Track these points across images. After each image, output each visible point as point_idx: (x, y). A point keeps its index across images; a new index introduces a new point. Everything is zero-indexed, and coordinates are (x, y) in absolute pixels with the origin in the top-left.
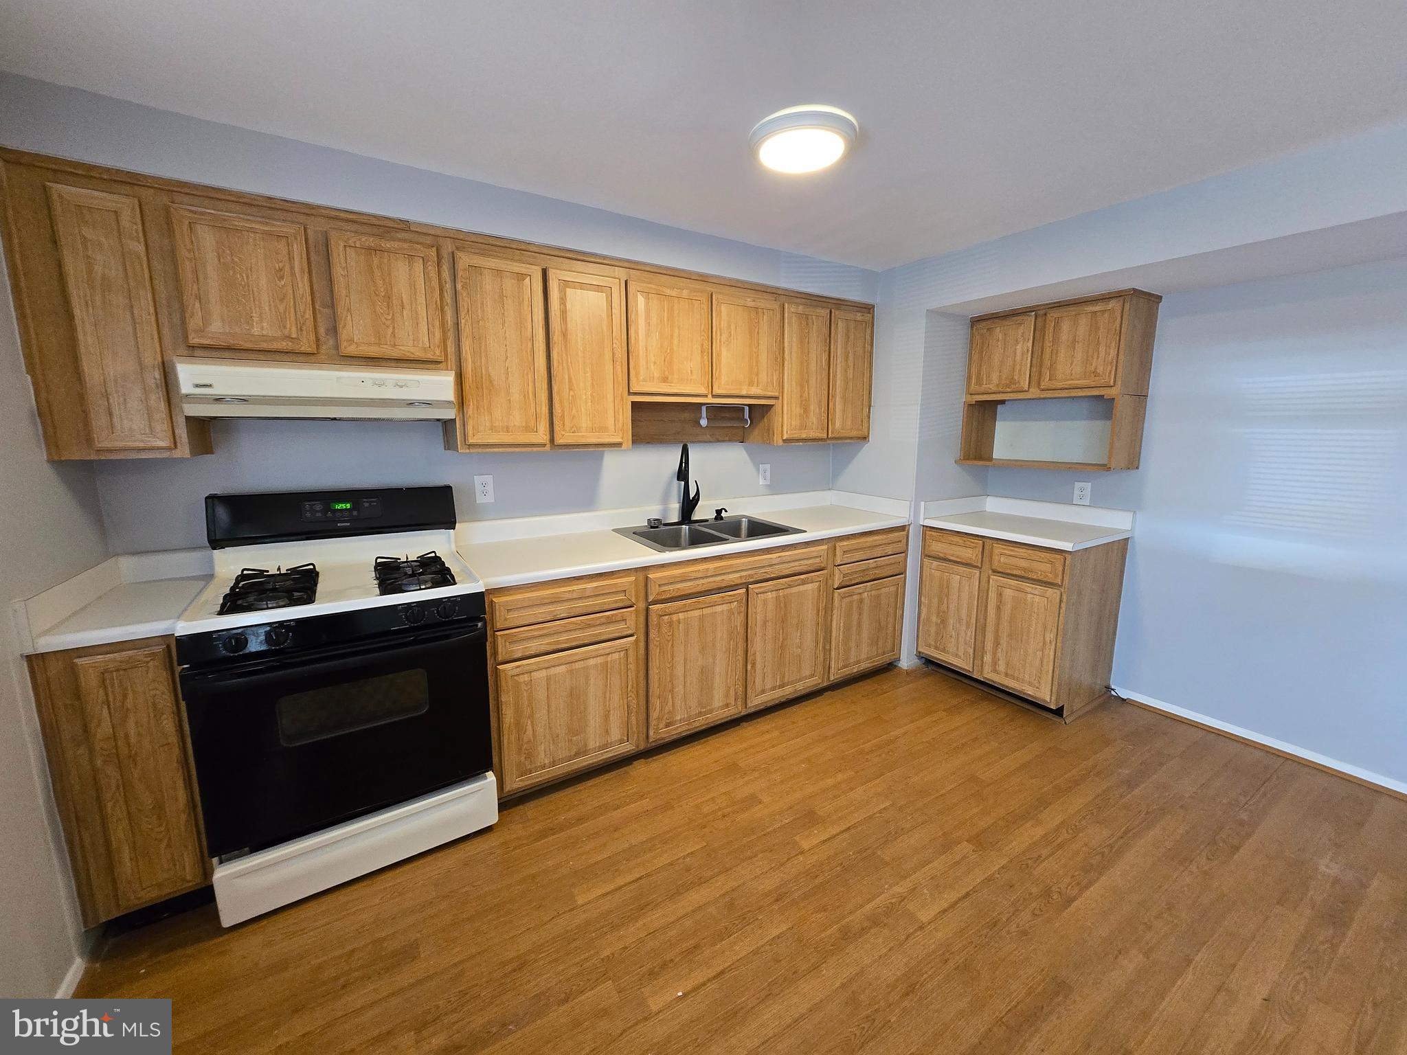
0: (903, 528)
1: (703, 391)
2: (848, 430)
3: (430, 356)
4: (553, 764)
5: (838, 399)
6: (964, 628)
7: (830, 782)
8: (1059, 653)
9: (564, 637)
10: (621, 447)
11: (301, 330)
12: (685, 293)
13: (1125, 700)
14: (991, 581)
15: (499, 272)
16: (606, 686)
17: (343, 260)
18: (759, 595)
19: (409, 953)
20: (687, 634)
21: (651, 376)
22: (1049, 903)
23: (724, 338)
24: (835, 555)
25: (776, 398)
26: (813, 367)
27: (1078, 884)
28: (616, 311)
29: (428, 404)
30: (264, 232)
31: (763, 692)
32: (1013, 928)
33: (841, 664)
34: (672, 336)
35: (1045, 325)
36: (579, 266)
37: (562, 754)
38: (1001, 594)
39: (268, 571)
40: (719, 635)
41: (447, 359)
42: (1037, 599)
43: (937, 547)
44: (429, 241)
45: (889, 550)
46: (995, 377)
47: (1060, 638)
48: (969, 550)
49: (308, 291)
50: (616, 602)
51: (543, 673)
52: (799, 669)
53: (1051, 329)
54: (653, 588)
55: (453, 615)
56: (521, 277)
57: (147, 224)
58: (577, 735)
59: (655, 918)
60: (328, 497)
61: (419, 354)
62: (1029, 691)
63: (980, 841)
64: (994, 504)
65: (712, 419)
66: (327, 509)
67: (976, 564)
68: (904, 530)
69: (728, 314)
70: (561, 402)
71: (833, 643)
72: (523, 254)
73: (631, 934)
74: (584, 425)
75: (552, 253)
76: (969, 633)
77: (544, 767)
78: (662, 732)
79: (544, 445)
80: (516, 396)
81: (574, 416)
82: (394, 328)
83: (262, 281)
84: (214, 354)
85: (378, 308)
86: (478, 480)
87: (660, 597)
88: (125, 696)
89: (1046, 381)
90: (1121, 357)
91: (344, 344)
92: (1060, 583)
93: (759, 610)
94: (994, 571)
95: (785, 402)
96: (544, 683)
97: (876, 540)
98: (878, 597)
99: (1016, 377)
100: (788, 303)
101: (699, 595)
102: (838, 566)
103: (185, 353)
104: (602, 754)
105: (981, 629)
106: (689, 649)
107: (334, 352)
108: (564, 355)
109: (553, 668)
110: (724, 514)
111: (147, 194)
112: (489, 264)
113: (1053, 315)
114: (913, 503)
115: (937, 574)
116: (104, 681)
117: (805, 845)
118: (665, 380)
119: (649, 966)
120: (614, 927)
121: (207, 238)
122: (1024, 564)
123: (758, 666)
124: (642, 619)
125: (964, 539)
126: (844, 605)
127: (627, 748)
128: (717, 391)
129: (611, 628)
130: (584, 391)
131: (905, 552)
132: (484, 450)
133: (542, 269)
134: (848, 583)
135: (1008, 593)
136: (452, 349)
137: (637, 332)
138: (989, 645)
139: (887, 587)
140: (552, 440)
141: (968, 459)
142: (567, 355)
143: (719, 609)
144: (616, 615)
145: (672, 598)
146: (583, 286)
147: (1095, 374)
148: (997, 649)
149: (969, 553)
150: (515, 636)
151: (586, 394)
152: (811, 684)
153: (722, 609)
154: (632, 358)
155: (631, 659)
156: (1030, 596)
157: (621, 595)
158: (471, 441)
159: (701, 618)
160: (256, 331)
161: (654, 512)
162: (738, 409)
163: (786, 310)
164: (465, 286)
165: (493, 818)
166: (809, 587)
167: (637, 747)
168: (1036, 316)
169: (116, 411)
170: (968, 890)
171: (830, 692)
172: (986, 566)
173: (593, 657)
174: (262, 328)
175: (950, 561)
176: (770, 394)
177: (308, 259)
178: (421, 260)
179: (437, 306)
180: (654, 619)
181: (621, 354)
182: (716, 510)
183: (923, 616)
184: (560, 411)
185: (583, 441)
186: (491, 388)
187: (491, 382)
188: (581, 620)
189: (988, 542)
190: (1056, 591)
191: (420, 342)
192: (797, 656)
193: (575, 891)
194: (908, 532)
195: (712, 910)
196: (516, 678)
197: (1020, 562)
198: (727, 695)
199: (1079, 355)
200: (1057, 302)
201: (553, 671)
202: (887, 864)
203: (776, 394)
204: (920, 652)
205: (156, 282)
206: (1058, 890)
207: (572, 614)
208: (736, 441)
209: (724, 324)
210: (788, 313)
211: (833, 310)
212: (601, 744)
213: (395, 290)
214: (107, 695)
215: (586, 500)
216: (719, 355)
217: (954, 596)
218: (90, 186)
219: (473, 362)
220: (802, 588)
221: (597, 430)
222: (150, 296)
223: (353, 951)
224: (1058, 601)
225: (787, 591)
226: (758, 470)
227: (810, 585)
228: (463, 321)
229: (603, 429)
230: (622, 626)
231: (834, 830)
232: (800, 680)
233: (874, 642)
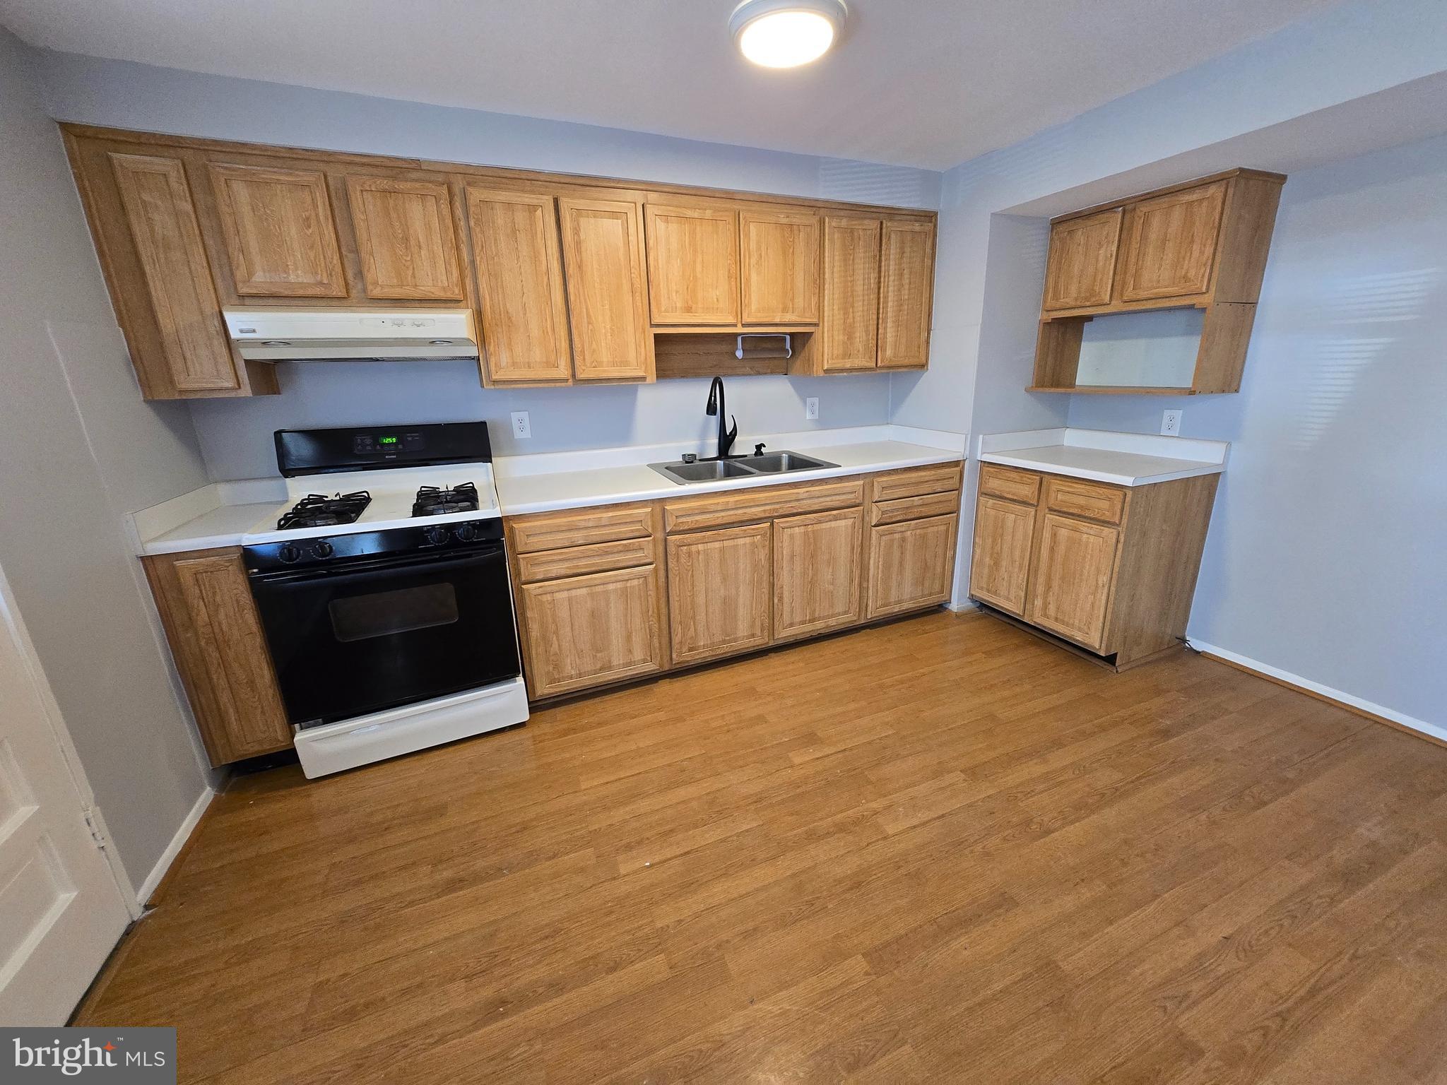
0: (956, 463)
1: (731, 320)
2: (901, 357)
3: (449, 295)
4: (580, 675)
5: (890, 325)
6: (1016, 570)
7: (839, 709)
8: (1112, 598)
9: (583, 562)
10: (645, 381)
11: (331, 274)
12: (708, 213)
13: (1200, 652)
14: (1046, 519)
15: (509, 206)
16: (627, 609)
17: (361, 206)
18: (786, 530)
19: (441, 810)
20: (707, 564)
21: (674, 305)
22: (1025, 832)
23: (753, 261)
24: (873, 491)
25: (816, 325)
26: (859, 288)
27: (1064, 819)
28: (632, 238)
29: (448, 342)
30: (289, 183)
31: (791, 625)
32: (979, 848)
33: (879, 603)
34: (695, 262)
35: (1132, 223)
36: (594, 192)
37: (588, 667)
38: (1055, 535)
39: (327, 497)
40: (742, 567)
41: (467, 298)
42: (1092, 539)
43: (994, 484)
44: (440, 178)
45: (938, 487)
46: (1073, 289)
47: (1114, 582)
48: (1027, 487)
49: (333, 236)
50: (632, 531)
51: (565, 595)
52: (832, 606)
53: (1140, 227)
54: (670, 519)
55: (473, 537)
56: (532, 208)
57: (192, 182)
58: (601, 651)
59: (643, 805)
60: (377, 432)
61: (442, 295)
62: (1078, 637)
63: (973, 773)
64: (1072, 438)
65: (747, 350)
66: (376, 442)
67: (1031, 502)
68: (957, 466)
69: (756, 234)
70: (580, 335)
71: (871, 581)
72: (534, 184)
73: (619, 814)
74: (605, 360)
75: (562, 181)
76: (1021, 576)
77: (571, 678)
78: (684, 656)
79: (567, 380)
80: (535, 332)
81: (594, 351)
82: (414, 269)
83: (292, 231)
84: (261, 302)
85: (397, 250)
86: (515, 416)
87: (678, 528)
88: (214, 593)
89: (1129, 291)
90: (1219, 255)
91: (370, 287)
92: (1117, 522)
93: (785, 544)
94: (1051, 510)
95: (826, 330)
96: (566, 603)
97: (921, 476)
98: (923, 537)
99: (1097, 289)
100: (829, 217)
101: (720, 527)
102: (876, 502)
103: (237, 302)
104: (626, 670)
105: (1032, 571)
106: (710, 578)
107: (363, 295)
108: (581, 288)
109: (575, 590)
110: (763, 450)
111: (188, 155)
112: (499, 198)
113: (1144, 208)
114: (969, 436)
115: (993, 512)
116: (197, 580)
117: (797, 760)
118: (688, 310)
119: (628, 841)
120: (606, 808)
121: (242, 192)
122: (1082, 501)
123: (786, 600)
124: (661, 549)
125: (1022, 474)
126: (883, 544)
127: (650, 667)
128: (747, 319)
129: (630, 556)
130: (603, 325)
131: (959, 489)
132: (509, 387)
133: (554, 199)
134: (888, 521)
135: (1063, 533)
136: (470, 287)
137: (656, 260)
138: (1040, 589)
139: (936, 527)
140: (574, 375)
141: (1042, 386)
142: (583, 289)
143: (741, 541)
144: (633, 544)
145: (690, 529)
146: (597, 214)
147: (1186, 278)
148: (1047, 593)
149: (1026, 490)
150: (536, 559)
151: (605, 327)
152: (847, 620)
153: (743, 541)
154: (652, 288)
155: (651, 585)
156: (1085, 536)
157: (637, 525)
158: (494, 377)
159: (722, 550)
160: (292, 278)
161: (691, 447)
162: (778, 339)
163: (827, 224)
164: (478, 222)
165: (525, 716)
166: (842, 523)
167: (661, 666)
168: (1124, 212)
169: (188, 355)
170: (945, 812)
171: (868, 630)
172: (1043, 505)
173: (612, 583)
174: (298, 276)
175: (1006, 498)
176: (808, 320)
177: (331, 205)
178: (434, 200)
179: (452, 244)
180: (672, 550)
181: (640, 283)
182: (756, 446)
183: (977, 557)
184: (579, 346)
185: (604, 375)
186: (510, 325)
187: (510, 318)
188: (598, 548)
189: (1046, 478)
190: (1111, 530)
191: (439, 281)
192: (829, 592)
193: (581, 778)
194: (963, 467)
195: (694, 804)
196: (539, 597)
197: (1076, 499)
198: (752, 626)
199: (1170, 256)
200: (1148, 193)
201: (574, 593)
202: (869, 782)
203: (815, 320)
204: (972, 595)
205: (206, 238)
206: (1041, 821)
207: (589, 541)
208: (779, 373)
209: (753, 245)
210: (829, 227)
211: (884, 221)
212: (625, 662)
213: (411, 231)
214: (201, 591)
215: (621, 434)
216: (748, 280)
217: (1008, 538)
218: (141, 152)
219: (491, 300)
220: (833, 524)
221: (618, 364)
222: (201, 251)
223: (398, 805)
224: (1114, 540)
225: (817, 527)
226: (805, 403)
227: (843, 521)
228: (478, 258)
229: (625, 363)
230: (640, 554)
231: (828, 751)
232: (832, 616)
233: (919, 582)
